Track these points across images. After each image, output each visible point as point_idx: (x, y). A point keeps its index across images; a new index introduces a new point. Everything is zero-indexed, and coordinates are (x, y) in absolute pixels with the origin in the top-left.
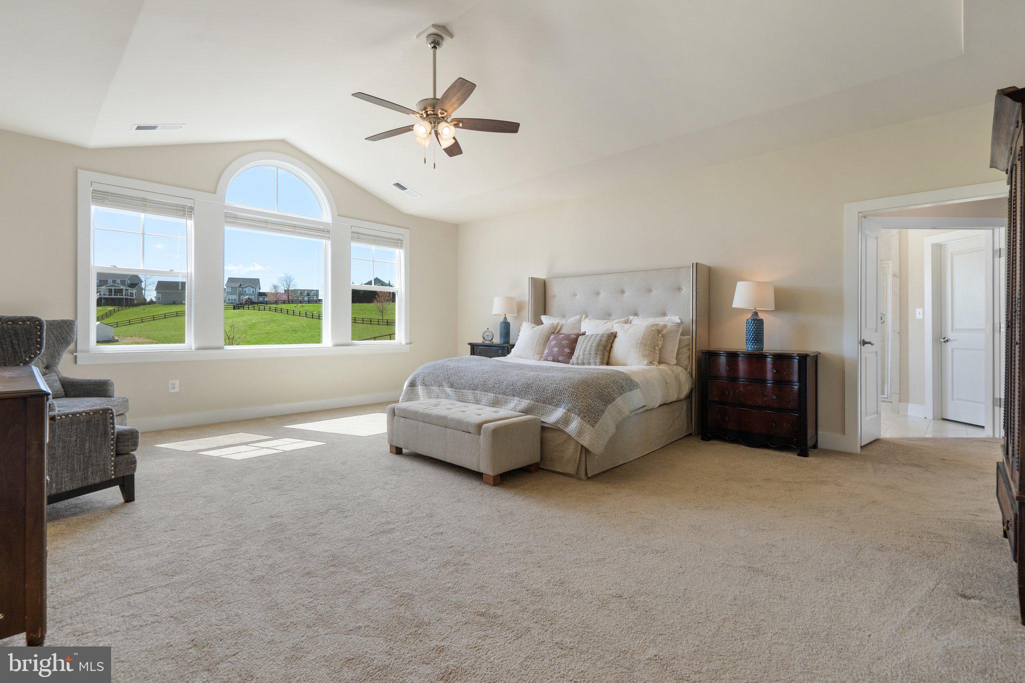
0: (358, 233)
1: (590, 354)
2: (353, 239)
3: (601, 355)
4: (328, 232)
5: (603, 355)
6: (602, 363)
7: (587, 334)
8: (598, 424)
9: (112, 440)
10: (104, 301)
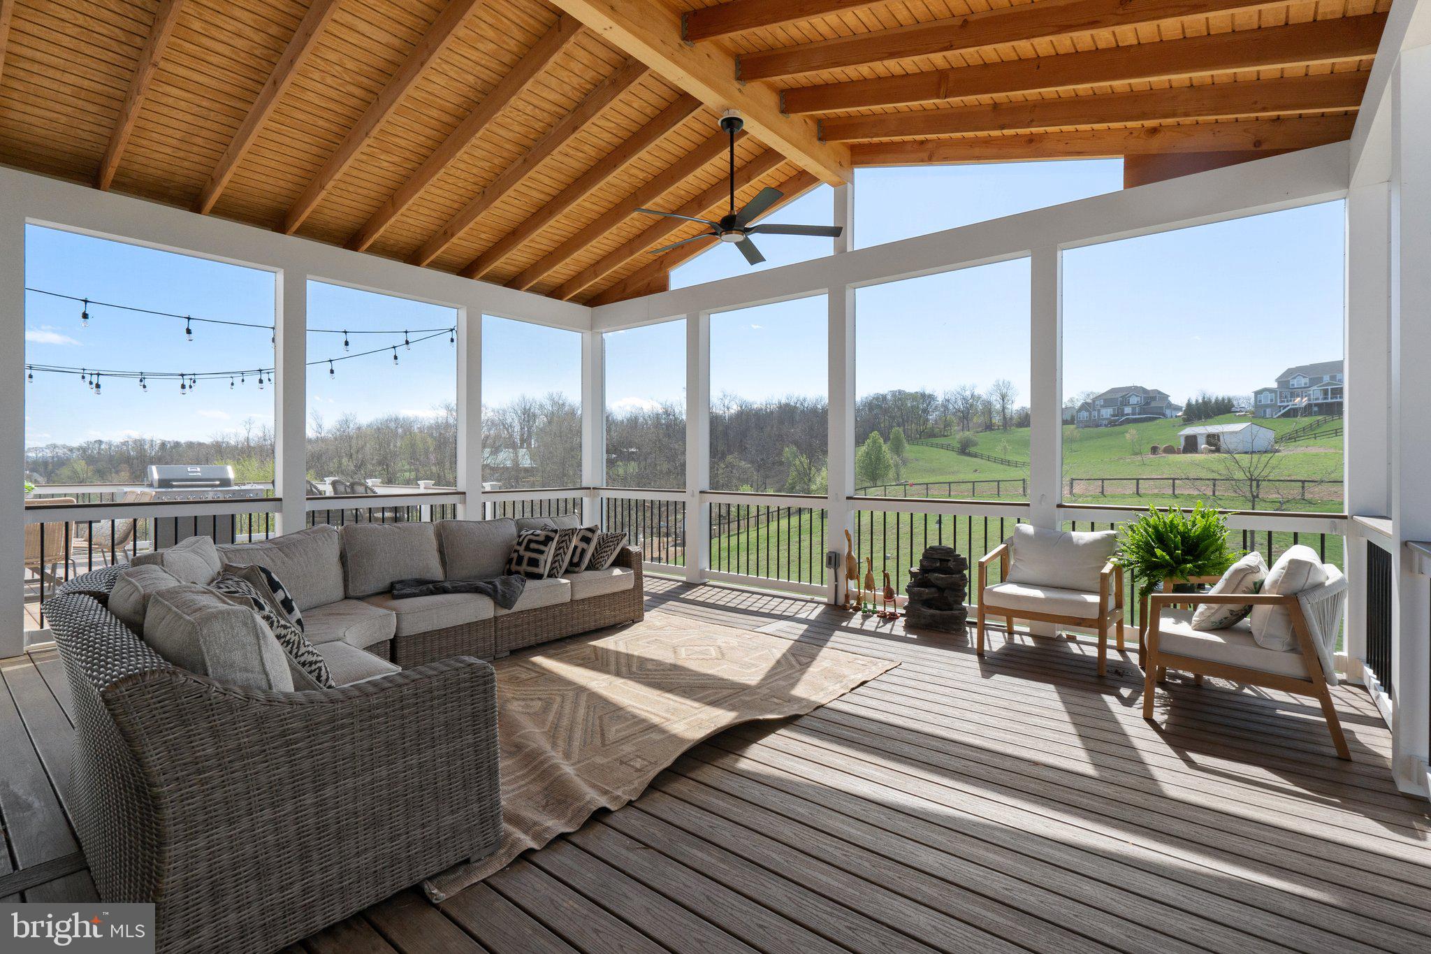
10: (1316, 409)
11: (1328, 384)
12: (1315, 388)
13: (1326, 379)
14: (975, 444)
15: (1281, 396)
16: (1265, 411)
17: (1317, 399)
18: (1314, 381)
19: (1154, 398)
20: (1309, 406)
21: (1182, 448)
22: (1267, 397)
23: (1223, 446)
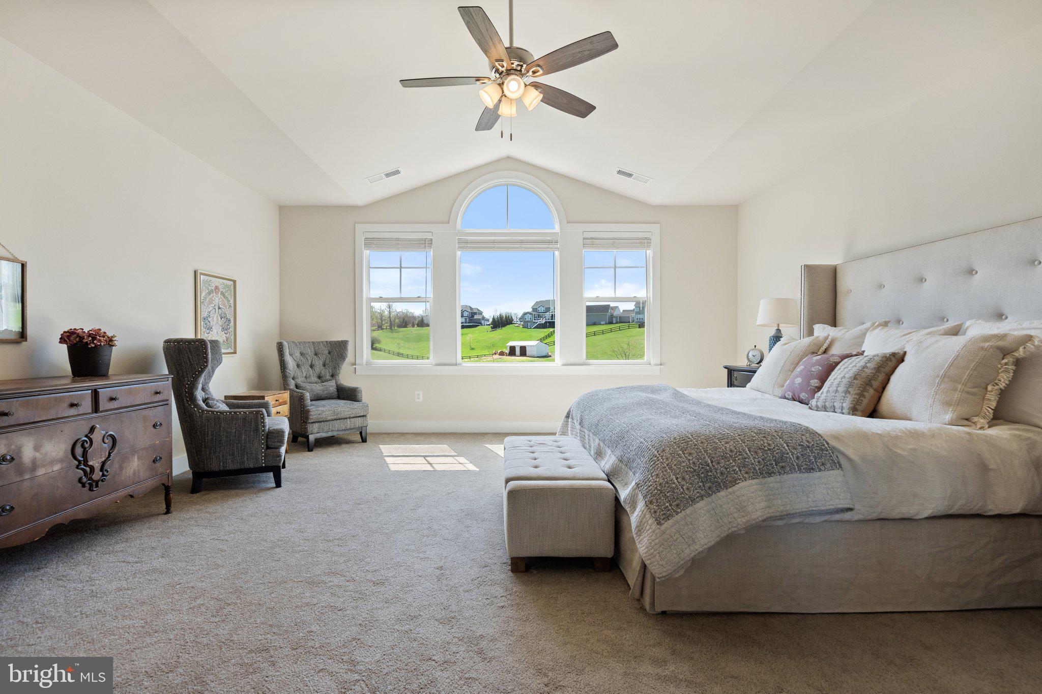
0: (592, 238)
1: (837, 391)
2: (584, 245)
3: (856, 394)
4: (556, 242)
5: (861, 395)
6: (854, 411)
7: (865, 354)
8: (671, 522)
9: (263, 435)
12: (548, 313)
14: (379, 342)
15: (534, 317)
16: (527, 324)
18: (548, 310)
19: (475, 313)
21: (508, 352)
22: (528, 317)
23: (528, 353)
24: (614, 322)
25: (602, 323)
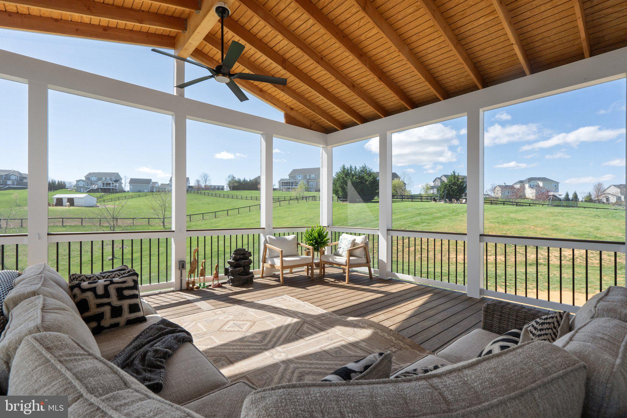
10: (100, 190)
11: (105, 181)
12: (100, 182)
13: (104, 179)
15: (87, 184)
16: (81, 189)
17: (100, 186)
18: (100, 179)
20: (98, 189)
21: (54, 204)
22: (81, 183)
23: (75, 204)
24: (155, 191)
25: (145, 191)
